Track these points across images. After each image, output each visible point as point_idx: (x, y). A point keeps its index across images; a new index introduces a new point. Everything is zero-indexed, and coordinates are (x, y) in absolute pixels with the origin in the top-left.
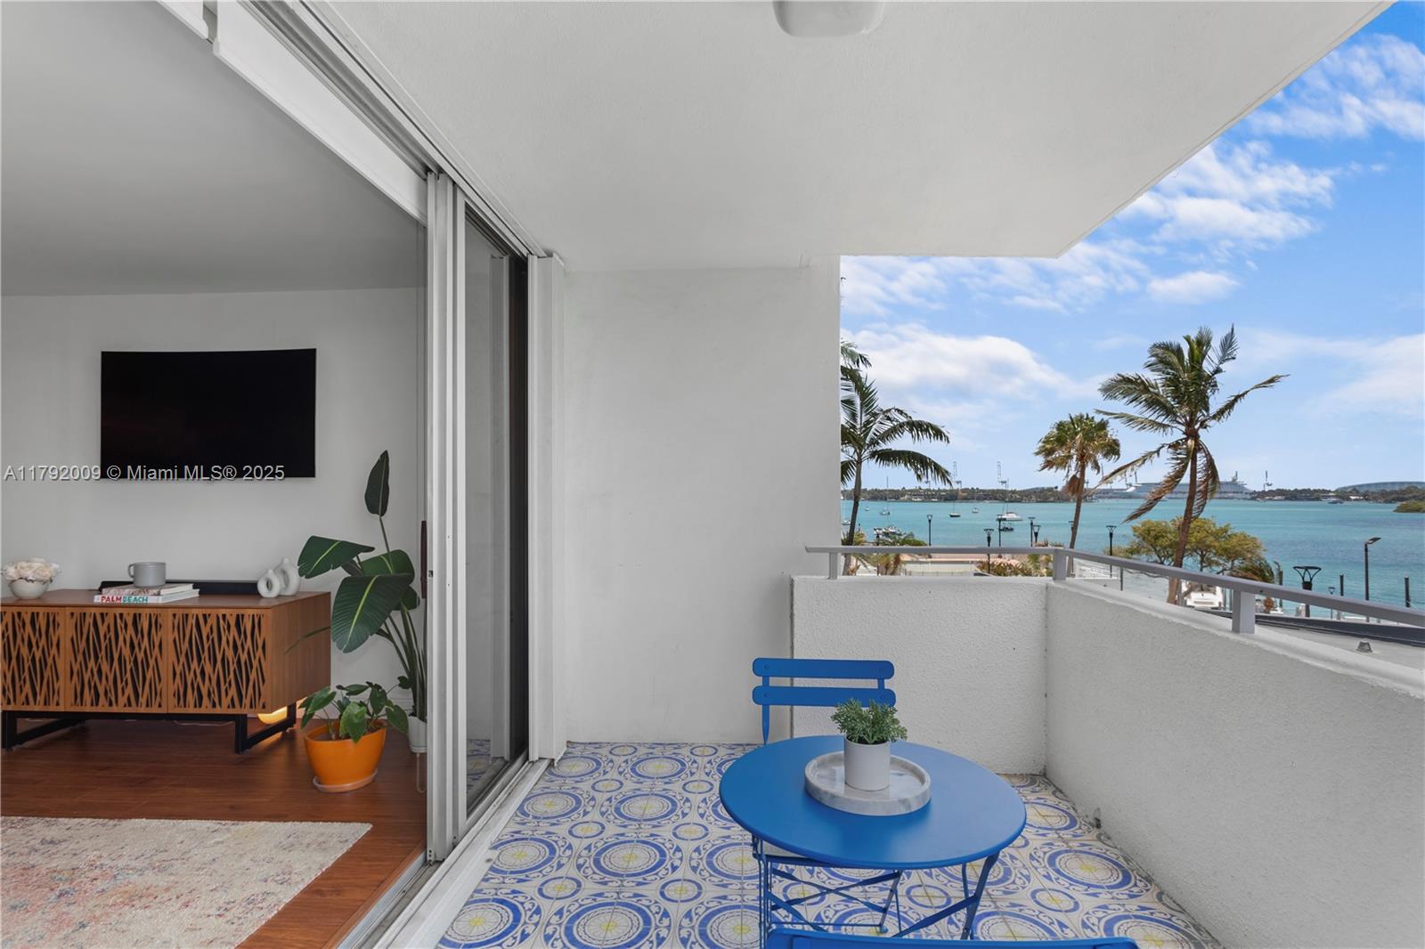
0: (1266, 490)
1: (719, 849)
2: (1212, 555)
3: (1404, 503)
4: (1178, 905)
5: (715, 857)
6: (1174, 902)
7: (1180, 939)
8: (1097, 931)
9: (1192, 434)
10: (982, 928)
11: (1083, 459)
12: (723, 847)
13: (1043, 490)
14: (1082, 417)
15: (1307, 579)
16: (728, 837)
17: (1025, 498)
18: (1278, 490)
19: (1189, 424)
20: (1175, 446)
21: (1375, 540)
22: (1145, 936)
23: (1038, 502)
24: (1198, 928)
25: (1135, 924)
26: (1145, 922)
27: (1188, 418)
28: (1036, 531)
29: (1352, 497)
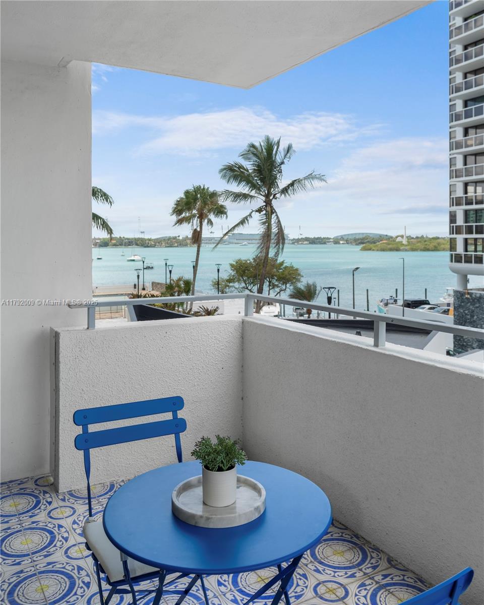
0: (300, 238)
1: (16, 586)
2: (275, 281)
3: (364, 245)
4: (343, 525)
5: (16, 594)
6: (340, 523)
7: (351, 547)
8: (308, 558)
9: (268, 203)
10: (241, 581)
11: (202, 217)
12: (19, 583)
13: (169, 238)
14: (200, 187)
15: (329, 295)
16: (22, 572)
17: (157, 244)
18: (306, 237)
19: (267, 196)
20: (259, 211)
21: (357, 268)
22: (333, 552)
23: (166, 247)
24: (357, 536)
25: (326, 545)
26: (330, 543)
27: (266, 192)
28: (170, 269)
29: (341, 242)
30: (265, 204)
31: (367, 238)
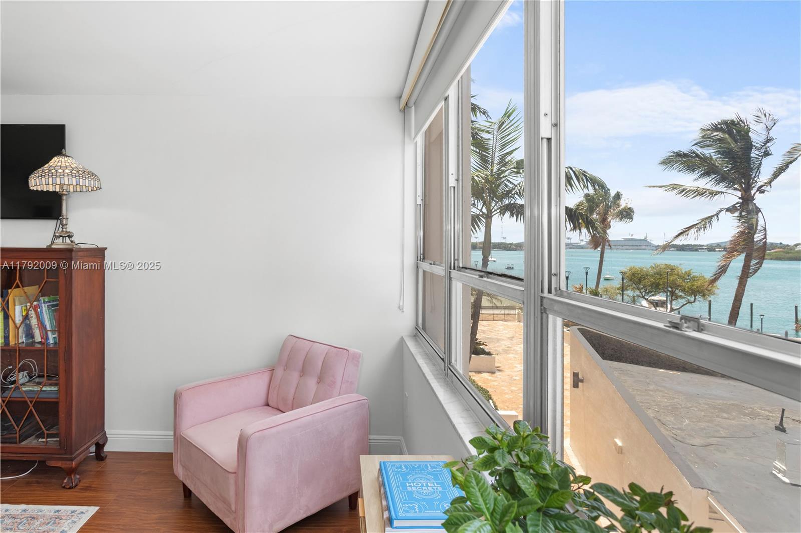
9: (747, 200)
19: (746, 190)
27: (744, 184)
30: (741, 201)
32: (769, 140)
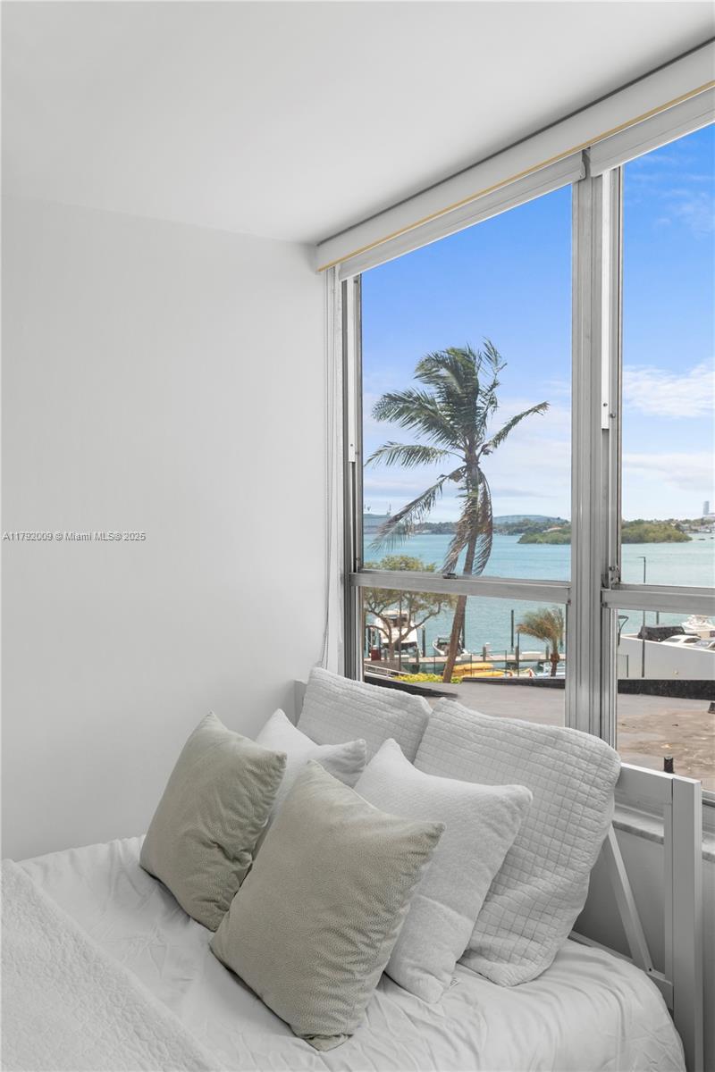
3: (523, 535)
9: (472, 462)
19: (470, 449)
20: (455, 476)
27: (467, 442)
30: (465, 464)
31: (526, 525)
32: (495, 385)
